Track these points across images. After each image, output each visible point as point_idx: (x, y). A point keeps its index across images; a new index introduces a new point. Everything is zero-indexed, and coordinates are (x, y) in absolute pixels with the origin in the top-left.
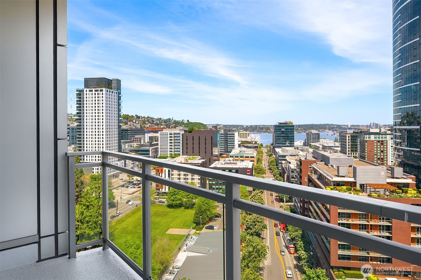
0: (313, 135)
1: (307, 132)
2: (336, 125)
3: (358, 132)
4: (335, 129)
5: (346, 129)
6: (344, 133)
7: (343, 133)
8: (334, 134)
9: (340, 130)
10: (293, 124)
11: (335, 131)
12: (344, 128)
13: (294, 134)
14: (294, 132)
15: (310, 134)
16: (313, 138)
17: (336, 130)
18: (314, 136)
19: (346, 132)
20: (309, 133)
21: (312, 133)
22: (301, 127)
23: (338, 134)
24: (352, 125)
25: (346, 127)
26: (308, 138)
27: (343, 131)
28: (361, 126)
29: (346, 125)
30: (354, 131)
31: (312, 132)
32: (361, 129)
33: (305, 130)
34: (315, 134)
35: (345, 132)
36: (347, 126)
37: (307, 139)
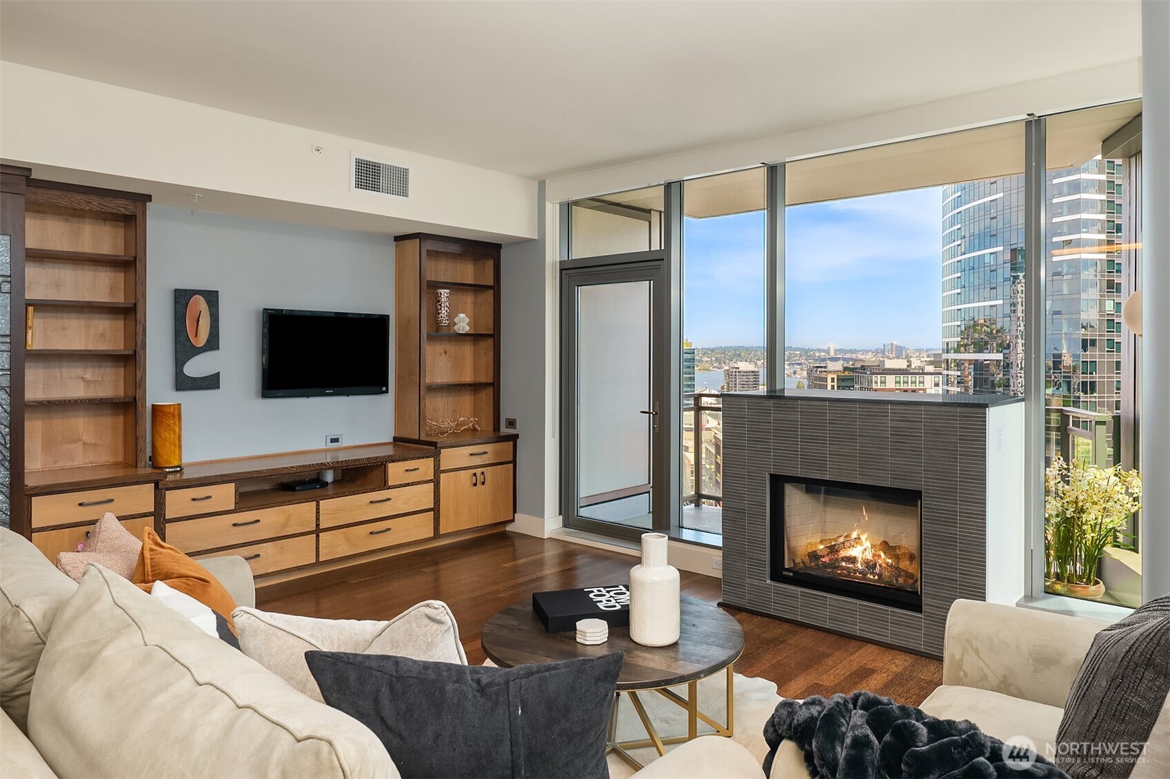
0: (743, 375)
1: (727, 368)
2: (797, 349)
3: (856, 368)
4: (797, 360)
5: (824, 360)
6: (819, 369)
7: (816, 371)
8: (795, 373)
9: (810, 363)
10: (691, 346)
11: (797, 364)
12: (819, 356)
13: (694, 374)
14: (694, 367)
15: (736, 372)
16: (743, 384)
17: (800, 362)
18: (744, 377)
19: (825, 367)
20: (731, 370)
21: (741, 369)
22: (709, 354)
23: (805, 373)
24: (838, 350)
25: (823, 354)
26: (728, 384)
27: (818, 365)
28: (860, 351)
29: (823, 351)
30: (845, 365)
31: (738, 368)
32: (862, 360)
33: (720, 364)
34: (746, 372)
35: (822, 367)
36: (828, 351)
37: (726, 387)
